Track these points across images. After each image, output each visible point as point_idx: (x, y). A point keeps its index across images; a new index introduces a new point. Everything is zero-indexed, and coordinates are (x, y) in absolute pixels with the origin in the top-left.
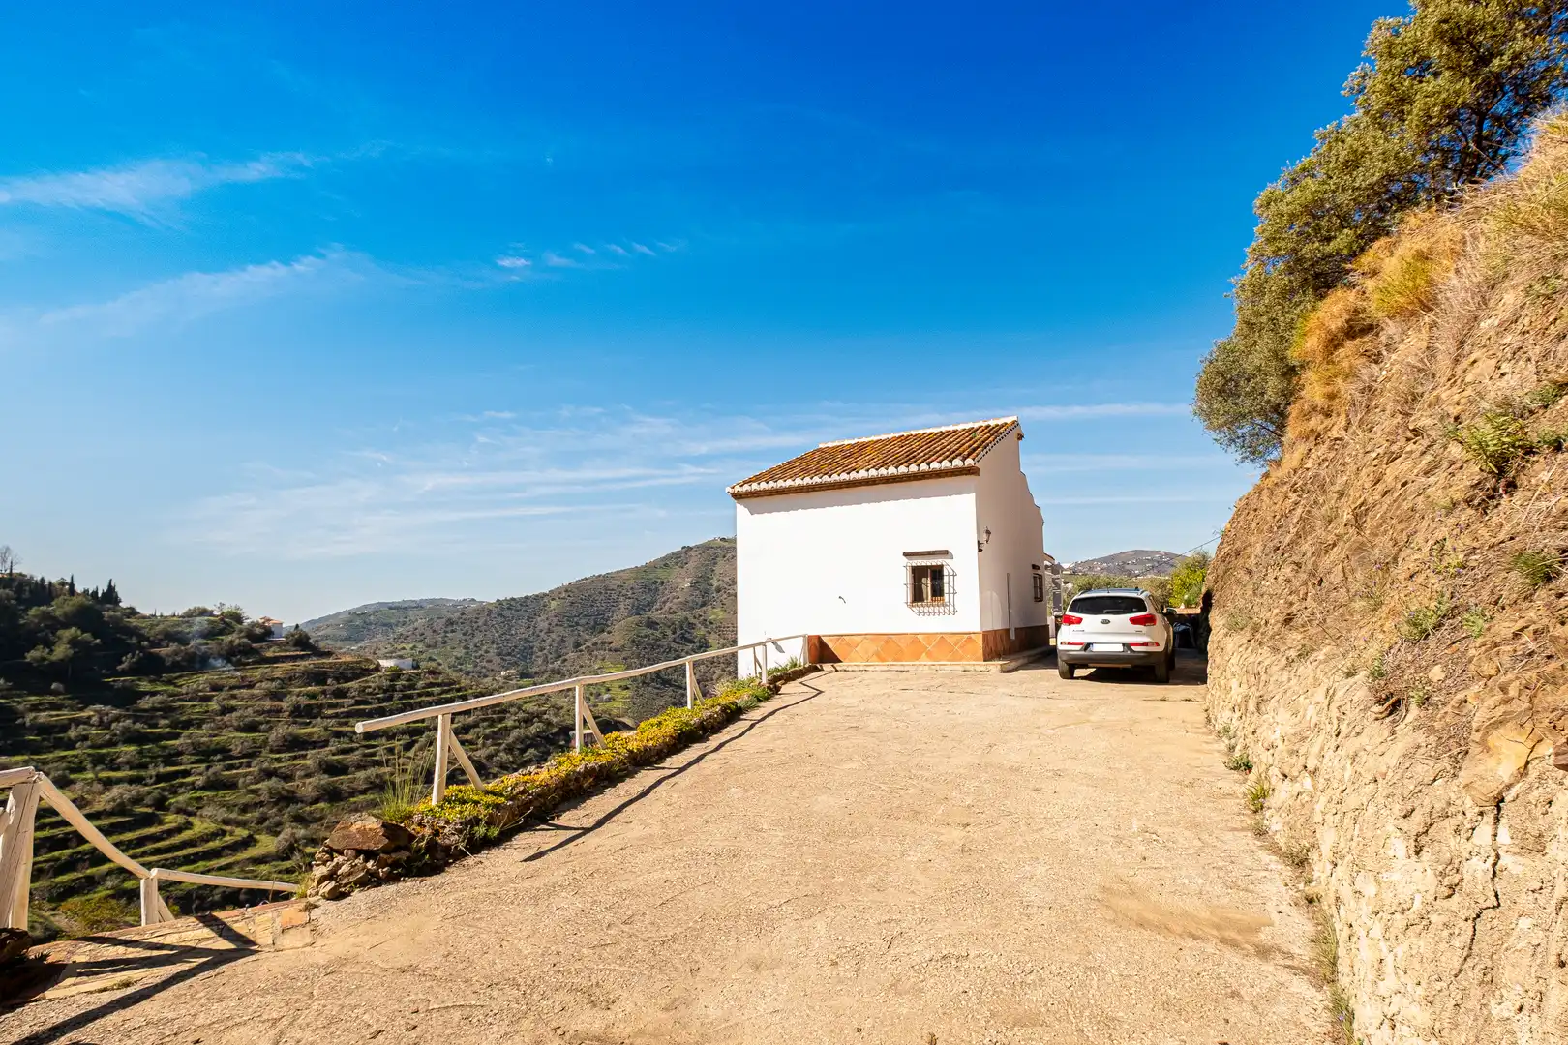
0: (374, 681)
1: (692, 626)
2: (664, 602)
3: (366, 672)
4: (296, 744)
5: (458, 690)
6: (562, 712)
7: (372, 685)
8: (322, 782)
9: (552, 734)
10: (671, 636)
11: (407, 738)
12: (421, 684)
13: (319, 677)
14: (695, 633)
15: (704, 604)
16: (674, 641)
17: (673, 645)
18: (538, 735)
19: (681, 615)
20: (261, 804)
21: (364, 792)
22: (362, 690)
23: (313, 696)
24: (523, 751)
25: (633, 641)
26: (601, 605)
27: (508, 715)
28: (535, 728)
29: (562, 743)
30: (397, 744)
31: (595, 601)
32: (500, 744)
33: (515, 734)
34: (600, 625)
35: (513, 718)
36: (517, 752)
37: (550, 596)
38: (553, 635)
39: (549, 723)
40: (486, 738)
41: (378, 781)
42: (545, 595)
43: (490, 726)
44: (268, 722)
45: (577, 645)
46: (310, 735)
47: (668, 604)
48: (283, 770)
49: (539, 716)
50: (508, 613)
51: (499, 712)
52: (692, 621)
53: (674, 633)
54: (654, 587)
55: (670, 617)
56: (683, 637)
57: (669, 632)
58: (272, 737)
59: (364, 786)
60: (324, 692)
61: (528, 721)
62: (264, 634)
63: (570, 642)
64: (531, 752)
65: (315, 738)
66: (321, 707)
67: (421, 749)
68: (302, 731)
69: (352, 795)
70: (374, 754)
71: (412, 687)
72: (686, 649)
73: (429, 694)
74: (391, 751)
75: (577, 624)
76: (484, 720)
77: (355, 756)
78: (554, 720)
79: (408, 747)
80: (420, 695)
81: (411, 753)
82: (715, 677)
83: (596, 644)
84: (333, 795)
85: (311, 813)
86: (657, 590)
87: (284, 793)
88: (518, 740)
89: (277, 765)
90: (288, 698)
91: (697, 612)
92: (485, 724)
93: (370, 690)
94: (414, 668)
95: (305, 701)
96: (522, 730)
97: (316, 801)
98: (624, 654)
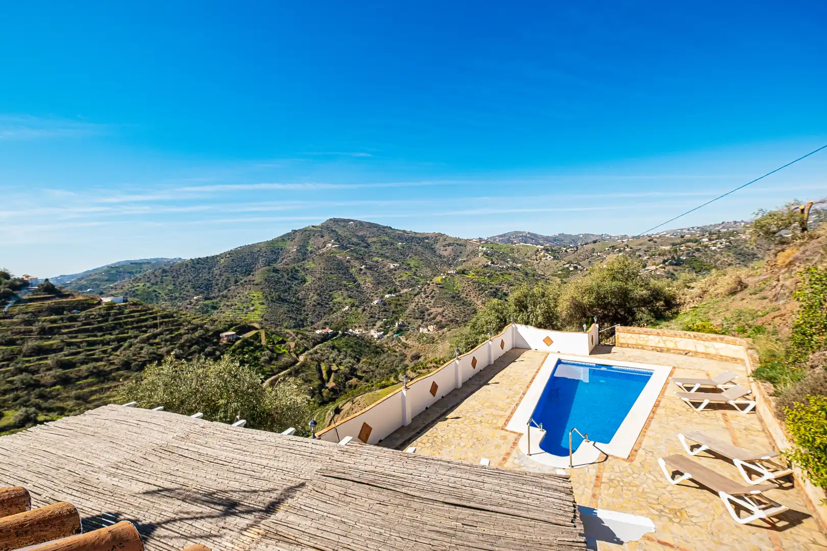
0: (94, 311)
1: (297, 271)
2: (283, 259)
3: (92, 305)
4: (41, 352)
5: (151, 314)
6: (216, 323)
7: (94, 313)
8: (58, 374)
9: (209, 336)
10: (286, 277)
11: (115, 344)
12: (127, 311)
13: (58, 310)
14: (299, 275)
15: (304, 260)
16: (288, 279)
17: (288, 281)
18: (200, 337)
19: (291, 266)
20: (17, 389)
21: (86, 377)
22: (87, 317)
23: (54, 321)
24: (190, 347)
25: (266, 280)
26: (249, 260)
27: (181, 327)
28: (197, 334)
29: (215, 340)
30: (109, 348)
31: (245, 259)
32: (175, 344)
33: (185, 337)
34: (249, 272)
35: (186, 328)
36: (186, 348)
37: (221, 256)
38: (223, 277)
39: (207, 330)
40: (166, 341)
41: (95, 371)
42: (217, 256)
43: (171, 333)
44: (22, 339)
45: (236, 282)
46: (52, 345)
47: (285, 260)
48: (32, 368)
49: (202, 326)
50: (198, 266)
51: (177, 325)
52: (297, 268)
53: (288, 275)
54: (277, 251)
55: (285, 266)
56: (293, 277)
57: (285, 275)
58: (25, 348)
59: (86, 374)
60: (62, 319)
61: (194, 329)
62: (24, 284)
63: (232, 280)
64: (195, 347)
65: (55, 347)
66: (60, 328)
67: (125, 349)
68: (46, 343)
69: (78, 380)
70: (93, 354)
71: (122, 313)
72: (294, 283)
73: (133, 317)
74: (104, 352)
75: (236, 271)
76: (167, 330)
77: (80, 357)
78: (211, 328)
79: (115, 349)
80: (126, 318)
81: (118, 353)
82: (310, 297)
83: (246, 281)
84: (65, 381)
85: (50, 392)
86: (279, 252)
87: (32, 382)
88: (186, 341)
89: (27, 365)
90: (36, 324)
91: (299, 264)
92: (168, 332)
93: (93, 316)
94: (124, 302)
95: (48, 325)
96: (189, 335)
97: (54, 385)
98: (261, 287)
